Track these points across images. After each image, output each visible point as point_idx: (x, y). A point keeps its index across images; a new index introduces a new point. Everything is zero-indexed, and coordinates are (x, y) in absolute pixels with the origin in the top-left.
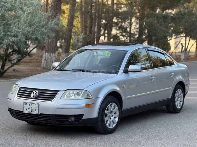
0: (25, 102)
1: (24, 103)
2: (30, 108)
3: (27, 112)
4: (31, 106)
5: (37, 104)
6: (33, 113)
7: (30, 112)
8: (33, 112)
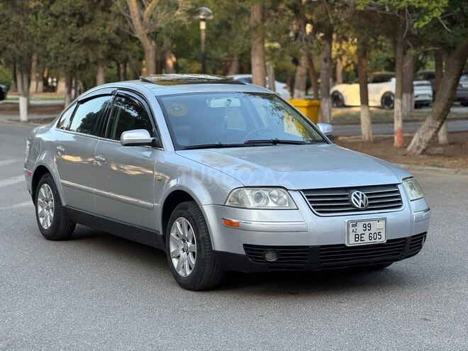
0: (352, 221)
1: (351, 225)
2: (367, 233)
3: (359, 243)
4: (367, 227)
5: (382, 219)
6: (373, 242)
7: (366, 241)
8: (373, 240)
